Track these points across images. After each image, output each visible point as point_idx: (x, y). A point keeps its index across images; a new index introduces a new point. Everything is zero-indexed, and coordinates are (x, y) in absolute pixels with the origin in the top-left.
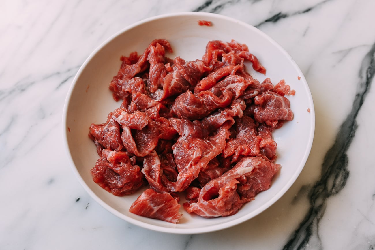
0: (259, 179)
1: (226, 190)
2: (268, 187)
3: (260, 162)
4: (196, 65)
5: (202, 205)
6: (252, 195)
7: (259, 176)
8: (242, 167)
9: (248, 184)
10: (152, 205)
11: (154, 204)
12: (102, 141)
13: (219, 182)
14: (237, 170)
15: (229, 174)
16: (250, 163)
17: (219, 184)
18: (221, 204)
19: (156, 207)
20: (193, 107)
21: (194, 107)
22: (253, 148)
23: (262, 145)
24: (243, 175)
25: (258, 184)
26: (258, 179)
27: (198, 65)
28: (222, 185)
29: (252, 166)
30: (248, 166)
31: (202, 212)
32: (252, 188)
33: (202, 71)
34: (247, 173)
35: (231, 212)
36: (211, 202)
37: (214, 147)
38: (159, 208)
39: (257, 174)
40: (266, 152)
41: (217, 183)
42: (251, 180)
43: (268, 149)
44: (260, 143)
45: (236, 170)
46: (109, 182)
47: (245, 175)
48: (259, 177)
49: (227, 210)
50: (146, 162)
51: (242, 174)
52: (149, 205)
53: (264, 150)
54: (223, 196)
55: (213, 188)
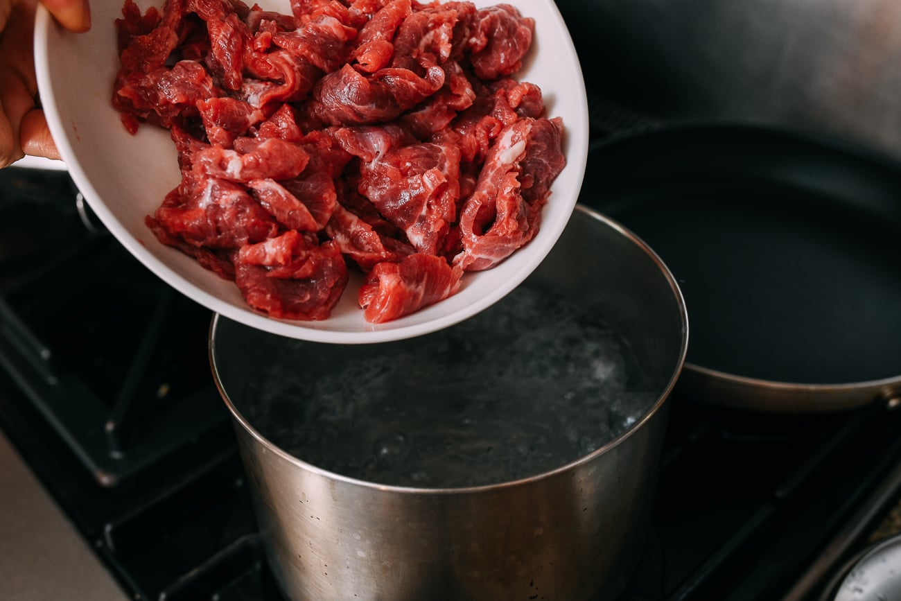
0: (542, 157)
1: (508, 197)
2: (563, 165)
3: (529, 127)
4: (327, 27)
5: (479, 249)
6: (543, 191)
7: (540, 151)
8: (502, 150)
9: (527, 175)
10: (413, 287)
11: (414, 282)
12: (219, 237)
13: (485, 192)
14: (499, 159)
15: (489, 172)
16: (513, 137)
17: (488, 196)
18: (513, 225)
19: (420, 287)
20: (369, 109)
21: (373, 107)
22: (503, 115)
23: (514, 105)
24: (514, 162)
25: (546, 166)
26: (540, 159)
27: (328, 25)
28: (494, 194)
29: (520, 139)
30: (514, 143)
31: (485, 259)
32: (537, 179)
33: (343, 38)
34: (520, 156)
35: (532, 232)
36: (493, 232)
37: (443, 148)
38: (424, 286)
39: (534, 150)
40: (527, 109)
41: (484, 196)
42: (529, 165)
43: (528, 103)
44: (507, 100)
45: (496, 159)
46: (299, 304)
47: (517, 159)
48: (540, 154)
49: (524, 235)
50: (333, 231)
51: (511, 161)
52: (408, 290)
53: (521, 110)
54: (509, 209)
55: (482, 207)
